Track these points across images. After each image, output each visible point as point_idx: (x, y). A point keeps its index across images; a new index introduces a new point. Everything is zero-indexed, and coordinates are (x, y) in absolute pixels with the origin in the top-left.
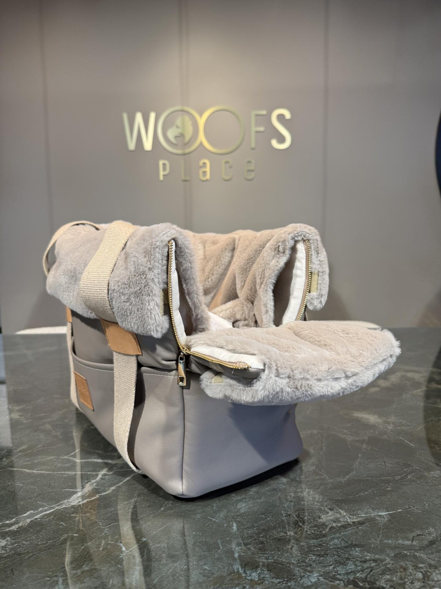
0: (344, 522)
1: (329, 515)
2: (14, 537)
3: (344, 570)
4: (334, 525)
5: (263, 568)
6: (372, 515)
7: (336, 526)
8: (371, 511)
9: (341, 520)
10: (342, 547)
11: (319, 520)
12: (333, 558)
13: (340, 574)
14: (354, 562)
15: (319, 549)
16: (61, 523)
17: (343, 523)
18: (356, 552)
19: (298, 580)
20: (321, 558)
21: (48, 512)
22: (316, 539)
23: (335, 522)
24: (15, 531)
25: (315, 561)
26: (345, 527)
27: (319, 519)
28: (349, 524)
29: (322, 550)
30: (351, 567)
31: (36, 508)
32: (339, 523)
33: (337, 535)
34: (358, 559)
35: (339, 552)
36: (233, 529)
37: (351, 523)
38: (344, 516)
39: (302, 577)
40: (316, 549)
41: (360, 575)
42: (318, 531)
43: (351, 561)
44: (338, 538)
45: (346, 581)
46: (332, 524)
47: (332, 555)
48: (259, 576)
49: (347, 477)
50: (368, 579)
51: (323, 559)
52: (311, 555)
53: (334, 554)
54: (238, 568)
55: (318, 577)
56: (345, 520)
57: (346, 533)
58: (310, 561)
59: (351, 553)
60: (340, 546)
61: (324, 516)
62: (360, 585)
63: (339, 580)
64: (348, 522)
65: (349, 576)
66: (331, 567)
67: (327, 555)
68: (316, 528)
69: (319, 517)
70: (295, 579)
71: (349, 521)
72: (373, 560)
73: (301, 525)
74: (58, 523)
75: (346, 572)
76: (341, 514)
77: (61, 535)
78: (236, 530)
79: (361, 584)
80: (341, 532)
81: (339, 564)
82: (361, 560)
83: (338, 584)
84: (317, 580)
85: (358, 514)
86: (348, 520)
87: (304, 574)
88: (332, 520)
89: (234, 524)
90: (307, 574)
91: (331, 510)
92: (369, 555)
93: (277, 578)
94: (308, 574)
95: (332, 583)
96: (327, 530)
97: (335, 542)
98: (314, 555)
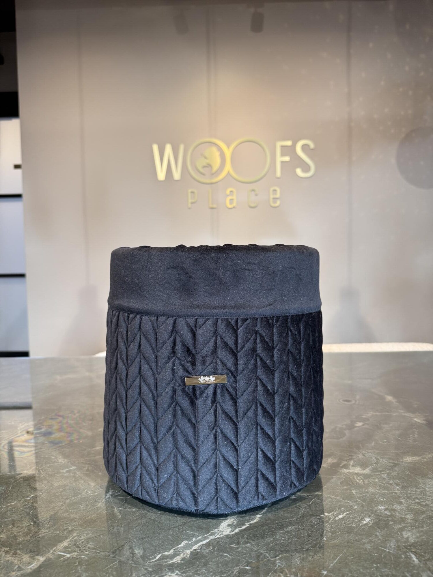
2: (182, 570)
16: (225, 554)
21: (204, 542)
24: (179, 563)
31: (189, 538)
36: (414, 561)
74: (222, 555)
77: (232, 567)
78: (418, 562)
89: (411, 554)
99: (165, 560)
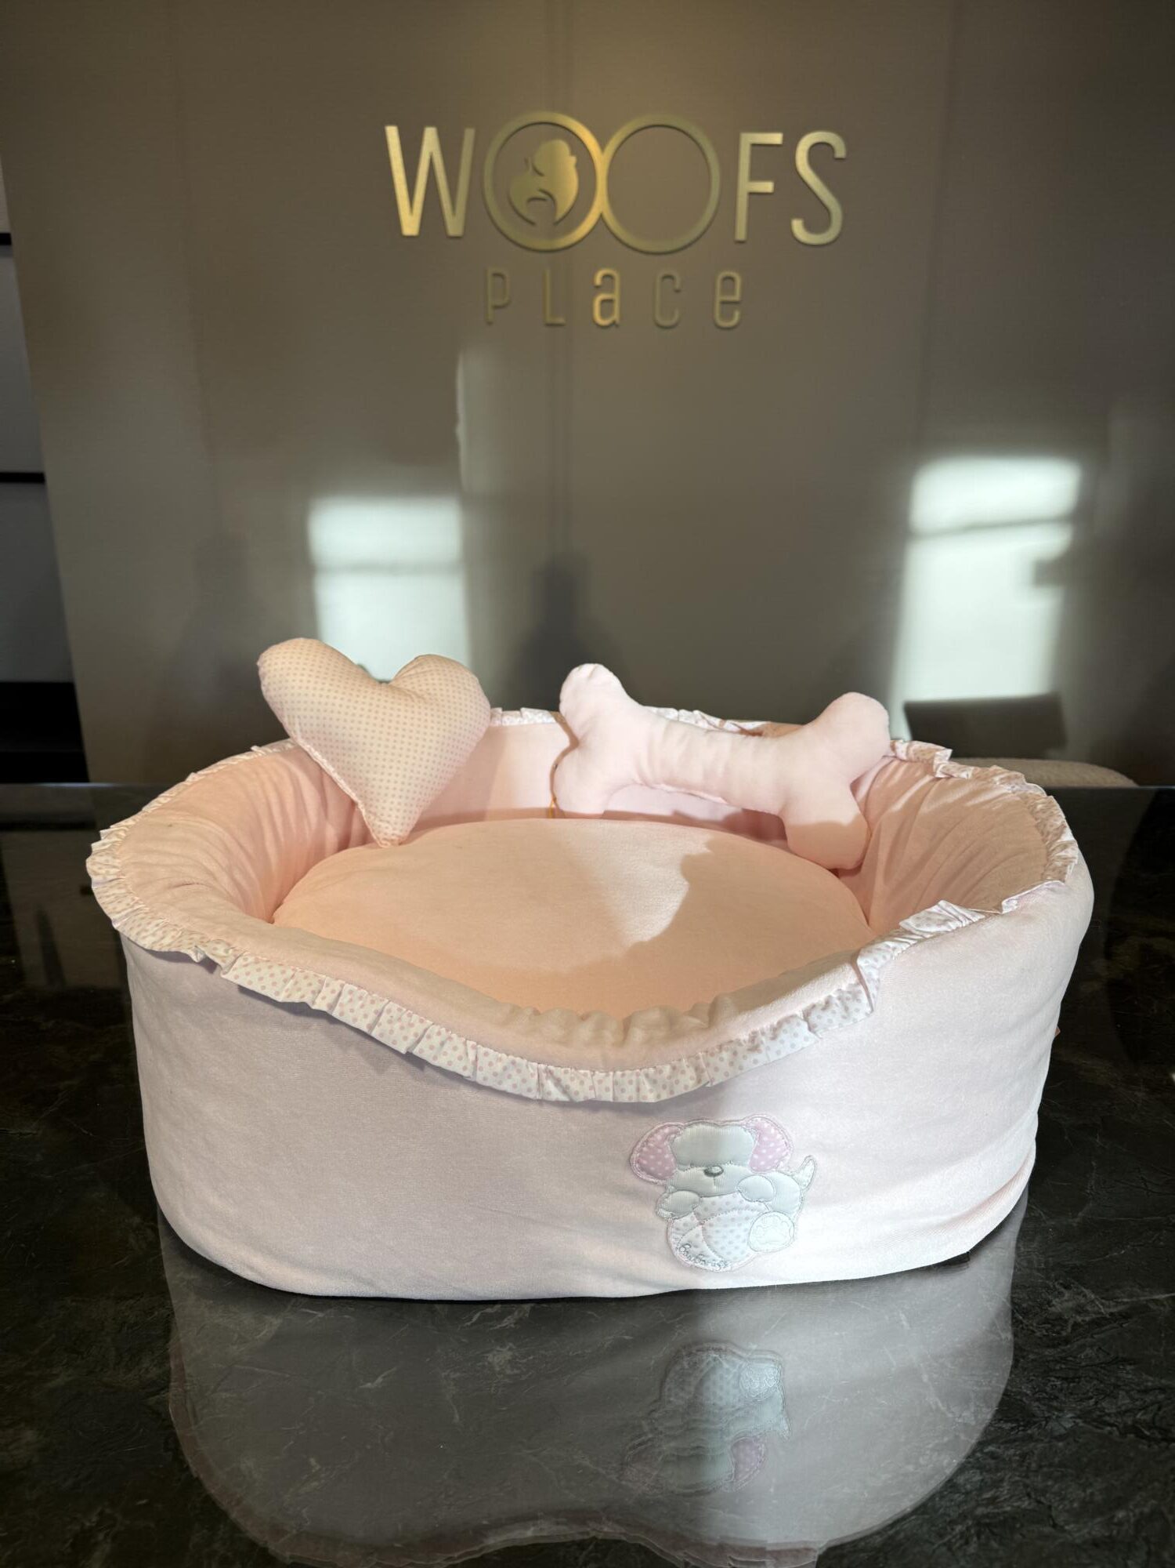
0: (1095, 1313)
1: (1066, 1298)
3: (1114, 1407)
4: (1079, 1319)
5: (978, 1403)
6: (1142, 1298)
7: (1083, 1321)
8: (1139, 1291)
9: (1089, 1308)
10: (1102, 1363)
11: (1049, 1309)
12: (1092, 1384)
13: (1109, 1415)
14: (1127, 1392)
15: (1063, 1366)
16: (590, 1312)
17: (1094, 1316)
18: (1127, 1373)
19: (1041, 1425)
20: (1072, 1385)
22: (1054, 1346)
23: (1079, 1313)
25: (1062, 1390)
26: (1099, 1322)
27: (1050, 1307)
28: (1104, 1318)
29: (1069, 1369)
30: (1124, 1401)
32: (1085, 1316)
33: (1089, 1339)
34: (1133, 1386)
35: (1099, 1374)
36: (902, 1326)
37: (1108, 1316)
38: (1093, 1301)
39: (1047, 1419)
40: (1058, 1367)
41: (1142, 1415)
42: (1054, 1332)
43: (1123, 1390)
44: (1091, 1346)
45: (1121, 1426)
46: (1075, 1317)
47: (1088, 1379)
48: (976, 1417)
49: (1080, 1214)
50: (1157, 1424)
51: (1074, 1387)
52: (1053, 1379)
53: (1091, 1378)
54: (936, 1404)
55: (1074, 1420)
56: (1096, 1308)
57: (1103, 1336)
58: (1052, 1389)
59: (1120, 1375)
60: (1097, 1361)
61: (1057, 1300)
62: (1146, 1435)
63: (1112, 1425)
64: (1102, 1313)
65: (1125, 1419)
66: (1092, 1402)
67: (1079, 1378)
68: (1049, 1326)
69: (1049, 1303)
70: (1035, 1423)
71: (1103, 1311)
72: (1160, 1389)
73: (1021, 1318)
74: (584, 1314)
75: (1119, 1410)
76: (1085, 1296)
79: (1147, 1433)
80: (1095, 1334)
81: (1103, 1396)
82: (1138, 1388)
83: (1110, 1433)
84: (1073, 1424)
85: (1118, 1298)
86: (1100, 1309)
87: (1050, 1414)
88: (1072, 1309)
89: (901, 1315)
90: (1054, 1414)
91: (1065, 1288)
92: (1150, 1378)
93: (1006, 1422)
94: (1056, 1413)
95: (1099, 1431)
96: (1069, 1330)
97: (1087, 1355)
98: (1058, 1378)
99: (489, 1324)
